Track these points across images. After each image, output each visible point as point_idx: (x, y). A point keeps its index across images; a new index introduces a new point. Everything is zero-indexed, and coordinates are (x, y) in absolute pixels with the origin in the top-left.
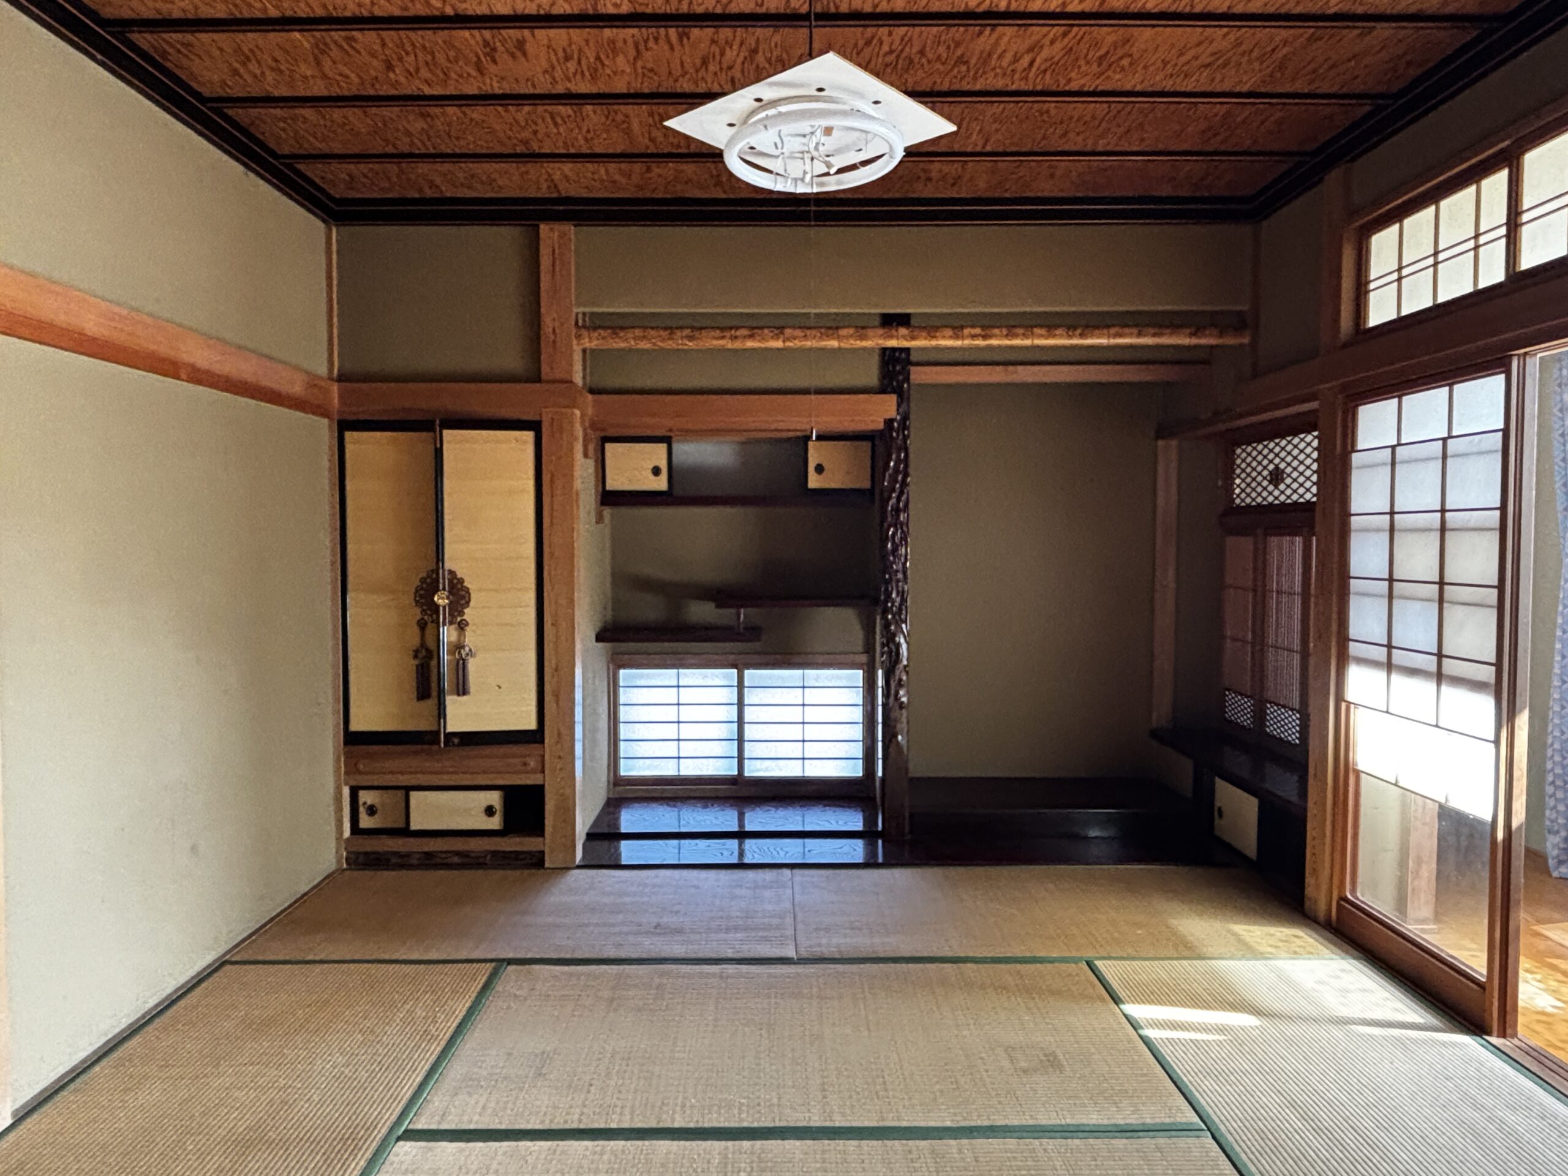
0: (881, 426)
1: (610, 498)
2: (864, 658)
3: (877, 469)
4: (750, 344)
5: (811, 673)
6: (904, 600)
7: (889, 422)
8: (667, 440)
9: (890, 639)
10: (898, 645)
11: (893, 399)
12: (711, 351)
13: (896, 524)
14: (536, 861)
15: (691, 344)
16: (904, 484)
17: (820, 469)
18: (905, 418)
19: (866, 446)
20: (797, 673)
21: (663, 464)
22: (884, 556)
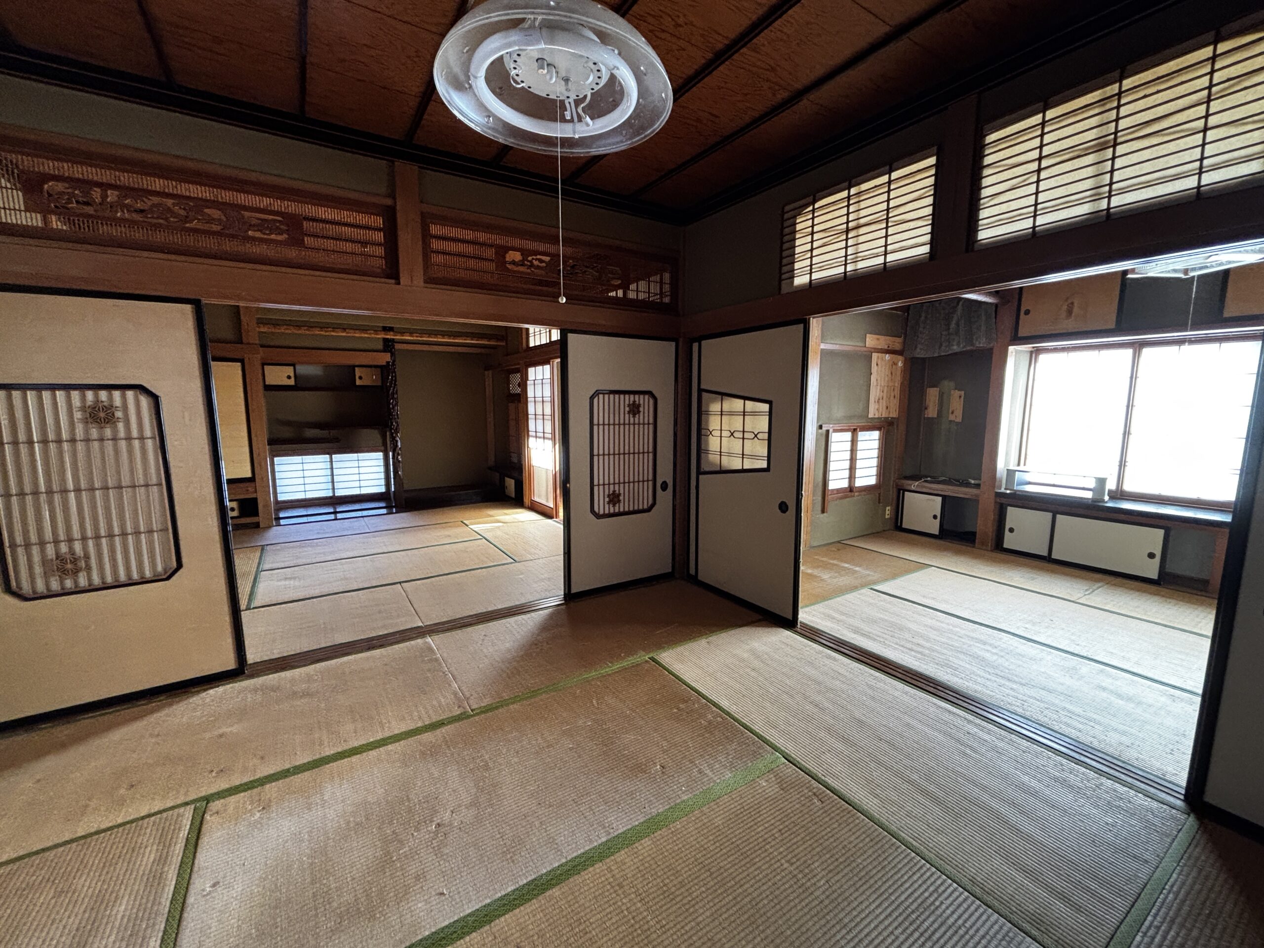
0: (384, 364)
1: (268, 388)
2: (383, 448)
3: (384, 379)
4: (333, 334)
5: (362, 455)
6: (398, 425)
7: (388, 363)
8: (293, 365)
9: (393, 439)
10: (397, 441)
11: (389, 355)
12: (317, 335)
13: (393, 398)
14: (257, 526)
15: (307, 332)
16: (395, 385)
17: (360, 378)
18: (394, 361)
19: (379, 370)
20: (355, 455)
21: (292, 375)
22: (389, 409)
